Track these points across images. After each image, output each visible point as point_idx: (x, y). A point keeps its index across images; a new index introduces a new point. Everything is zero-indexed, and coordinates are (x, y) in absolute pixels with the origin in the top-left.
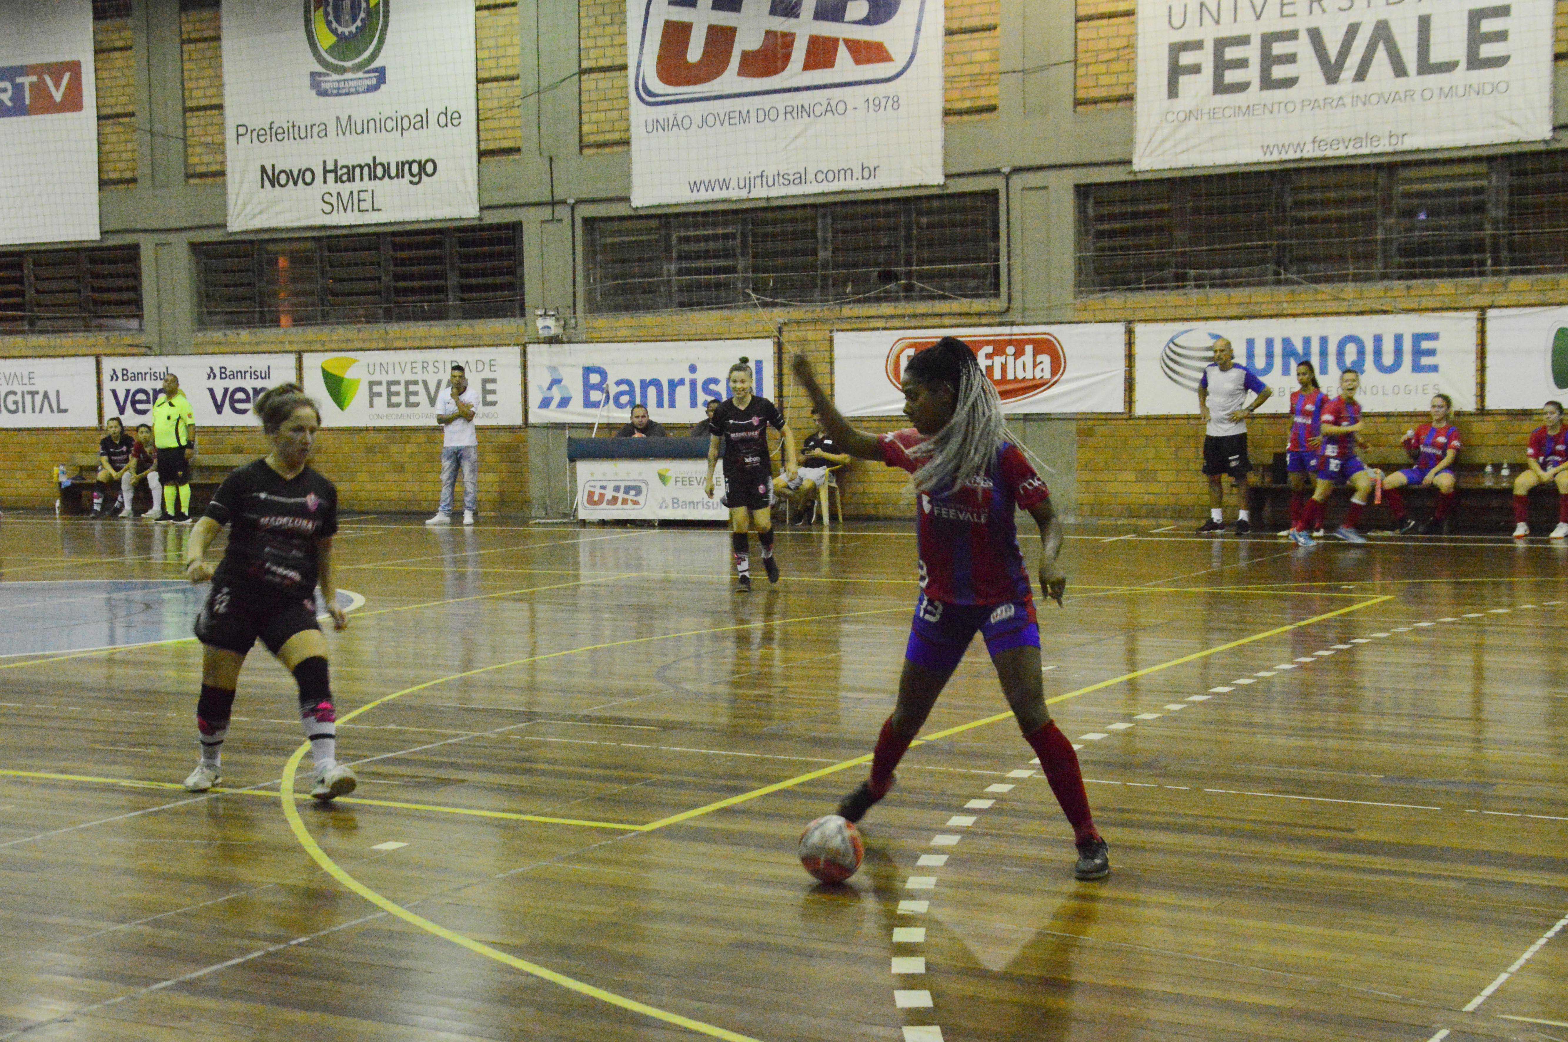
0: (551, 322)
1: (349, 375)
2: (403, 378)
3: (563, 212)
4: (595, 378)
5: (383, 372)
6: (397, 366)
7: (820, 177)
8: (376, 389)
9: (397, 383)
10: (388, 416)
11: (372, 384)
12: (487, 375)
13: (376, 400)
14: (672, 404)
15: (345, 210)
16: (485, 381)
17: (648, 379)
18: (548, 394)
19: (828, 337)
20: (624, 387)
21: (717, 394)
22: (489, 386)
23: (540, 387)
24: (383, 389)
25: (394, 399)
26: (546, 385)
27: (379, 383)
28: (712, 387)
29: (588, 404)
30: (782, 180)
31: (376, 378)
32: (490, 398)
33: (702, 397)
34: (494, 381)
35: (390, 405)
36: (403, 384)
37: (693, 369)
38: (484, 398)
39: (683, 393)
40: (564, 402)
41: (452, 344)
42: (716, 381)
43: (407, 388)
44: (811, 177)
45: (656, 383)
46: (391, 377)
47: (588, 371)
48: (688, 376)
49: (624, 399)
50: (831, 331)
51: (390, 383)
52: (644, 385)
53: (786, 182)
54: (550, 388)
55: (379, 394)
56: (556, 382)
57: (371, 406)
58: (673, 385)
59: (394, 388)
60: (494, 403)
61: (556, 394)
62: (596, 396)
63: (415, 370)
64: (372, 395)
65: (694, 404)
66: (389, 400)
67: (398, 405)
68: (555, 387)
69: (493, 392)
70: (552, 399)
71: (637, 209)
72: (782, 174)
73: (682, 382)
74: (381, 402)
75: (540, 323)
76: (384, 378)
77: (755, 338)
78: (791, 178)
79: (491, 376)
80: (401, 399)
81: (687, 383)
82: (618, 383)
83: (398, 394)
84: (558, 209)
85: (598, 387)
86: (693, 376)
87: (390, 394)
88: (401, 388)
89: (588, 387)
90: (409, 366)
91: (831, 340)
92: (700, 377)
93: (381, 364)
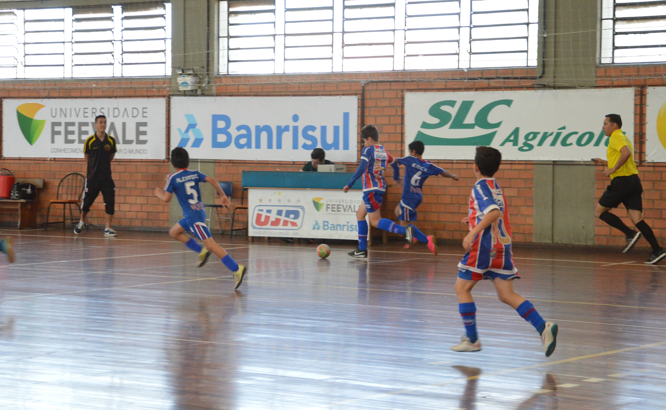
0: (189, 79)
1: (38, 117)
2: (77, 120)
4: (221, 124)
5: (63, 115)
6: (73, 111)
8: (57, 129)
9: (73, 124)
10: (64, 150)
11: (54, 124)
12: (140, 119)
13: (56, 137)
14: (279, 146)
16: (139, 125)
17: (262, 125)
18: (185, 136)
19: (399, 96)
20: (243, 132)
21: (313, 139)
22: (142, 129)
23: (179, 130)
24: (62, 129)
25: (70, 137)
26: (184, 129)
27: (59, 124)
28: (310, 133)
29: (216, 144)
31: (56, 120)
32: (142, 138)
33: (302, 141)
34: (145, 124)
35: (67, 141)
36: (77, 125)
37: (296, 118)
38: (137, 137)
39: (287, 137)
40: (197, 143)
41: (115, 95)
42: (313, 128)
43: (80, 128)
45: (267, 129)
46: (69, 120)
47: (216, 118)
48: (292, 124)
49: (243, 141)
50: (402, 91)
51: (68, 124)
52: (259, 130)
54: (187, 131)
55: (59, 133)
56: (192, 126)
57: (53, 141)
58: (281, 130)
59: (70, 128)
60: (144, 142)
61: (192, 136)
62: (222, 138)
63: (86, 115)
64: (54, 133)
65: (295, 146)
66: (66, 137)
67: (72, 141)
68: (191, 132)
69: (144, 133)
70: (187, 140)
73: (287, 128)
74: (60, 139)
75: (180, 80)
76: (63, 120)
77: (344, 95)
79: (143, 120)
80: (75, 137)
81: (291, 129)
82: (239, 128)
83: (73, 133)
85: (224, 131)
86: (296, 124)
87: (67, 133)
88: (75, 129)
89: (216, 131)
90: (82, 111)
91: (403, 99)
92: (301, 125)
93: (61, 109)
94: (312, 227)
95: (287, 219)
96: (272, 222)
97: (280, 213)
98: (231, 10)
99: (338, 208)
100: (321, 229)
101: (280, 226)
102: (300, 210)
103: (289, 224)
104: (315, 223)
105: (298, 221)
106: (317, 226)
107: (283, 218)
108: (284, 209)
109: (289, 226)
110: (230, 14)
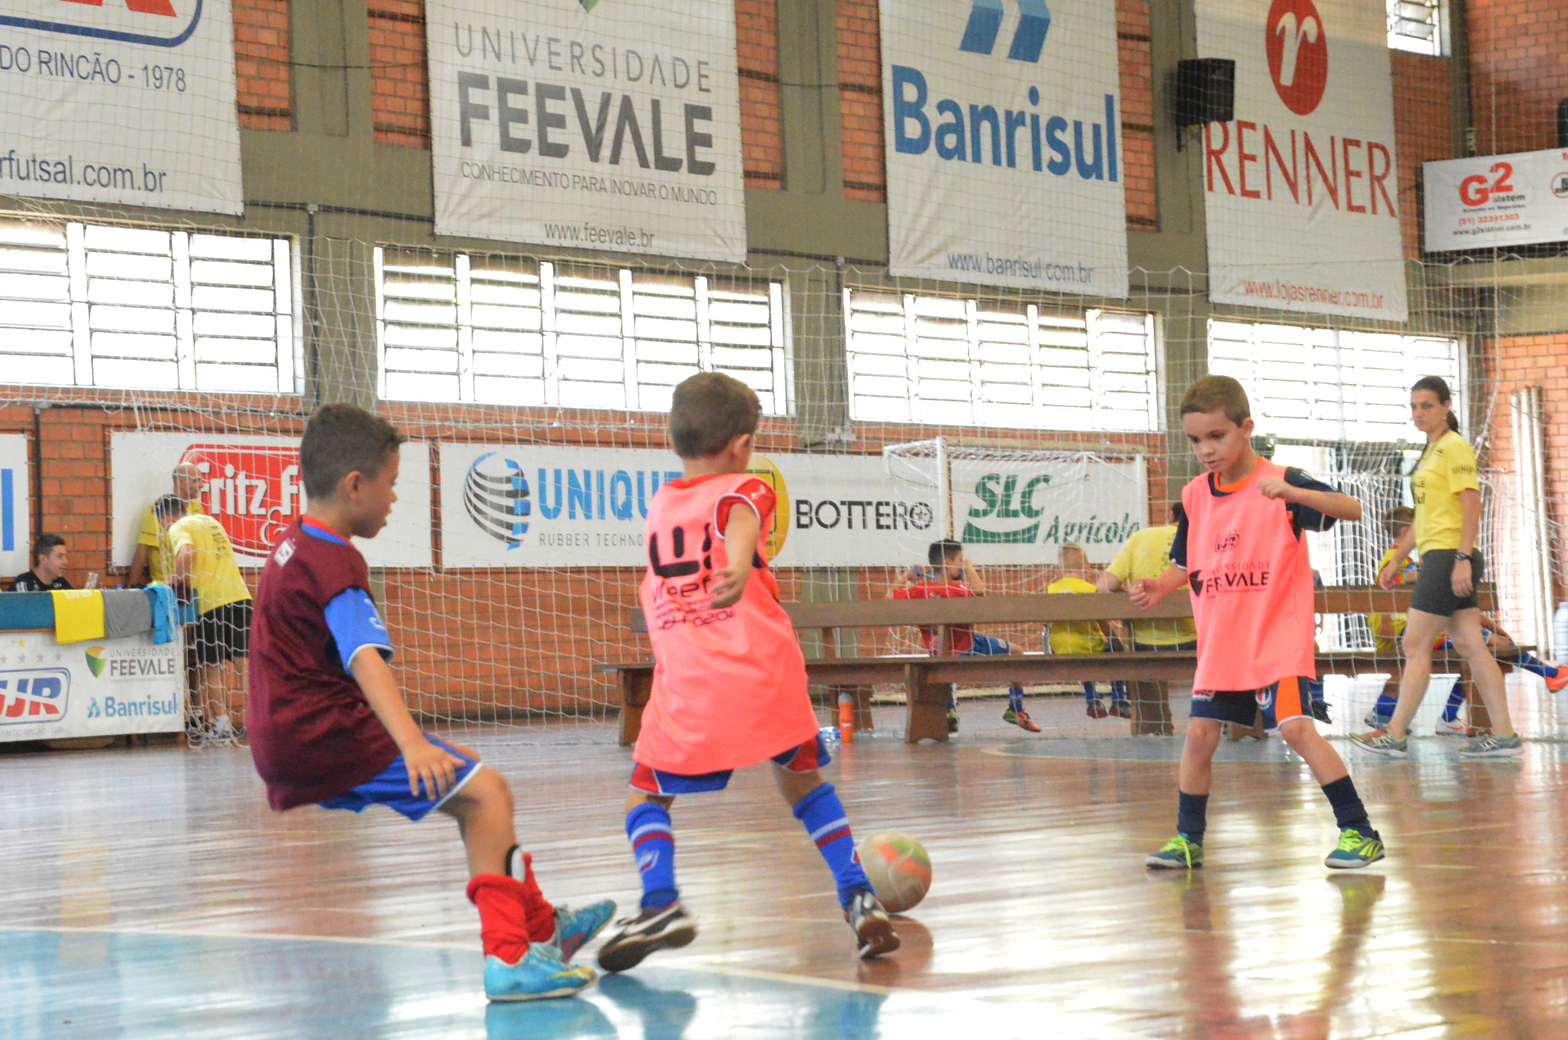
7: (91, 176)
30: (39, 172)
44: (78, 172)
53: (46, 176)
72: (38, 160)
78: (52, 169)
94: (87, 713)
95: (37, 699)
96: (9, 707)
97: (22, 686)
99: (131, 667)
100: (103, 714)
101: (25, 715)
102: (61, 677)
103: (42, 709)
104: (90, 704)
105: (58, 702)
106: (94, 711)
107: (28, 697)
108: (31, 677)
109: (43, 714)
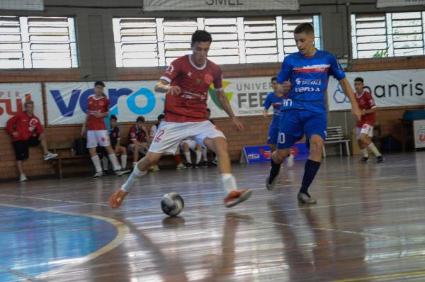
2: (258, 92)
3: (341, 8)
5: (246, 89)
6: (255, 86)
8: (242, 98)
9: (255, 94)
10: (249, 112)
11: (240, 95)
13: (242, 103)
15: (221, 3)
24: (247, 97)
25: (254, 103)
27: (244, 95)
31: (242, 92)
35: (251, 106)
36: (258, 94)
46: (251, 91)
51: (251, 95)
55: (245, 101)
57: (240, 106)
59: (253, 97)
64: (240, 101)
66: (250, 103)
67: (256, 106)
71: (378, 9)
74: (245, 105)
76: (247, 92)
80: (258, 102)
83: (255, 100)
84: (340, 7)
87: (251, 100)
88: (257, 97)
93: (245, 85)
98: (358, 20)
110: (357, 22)
